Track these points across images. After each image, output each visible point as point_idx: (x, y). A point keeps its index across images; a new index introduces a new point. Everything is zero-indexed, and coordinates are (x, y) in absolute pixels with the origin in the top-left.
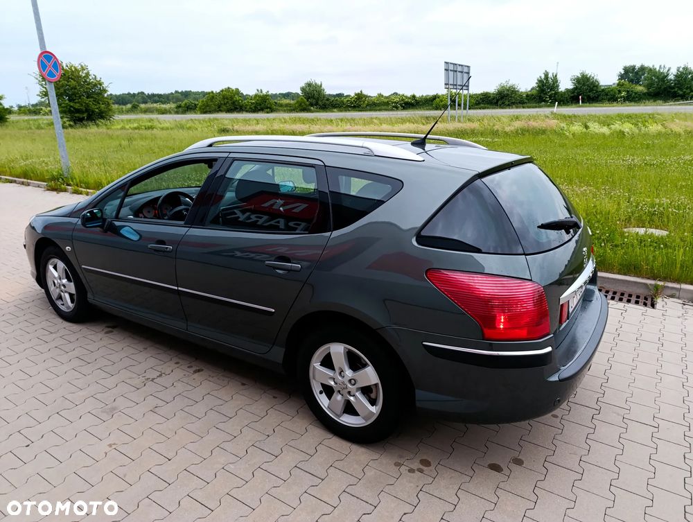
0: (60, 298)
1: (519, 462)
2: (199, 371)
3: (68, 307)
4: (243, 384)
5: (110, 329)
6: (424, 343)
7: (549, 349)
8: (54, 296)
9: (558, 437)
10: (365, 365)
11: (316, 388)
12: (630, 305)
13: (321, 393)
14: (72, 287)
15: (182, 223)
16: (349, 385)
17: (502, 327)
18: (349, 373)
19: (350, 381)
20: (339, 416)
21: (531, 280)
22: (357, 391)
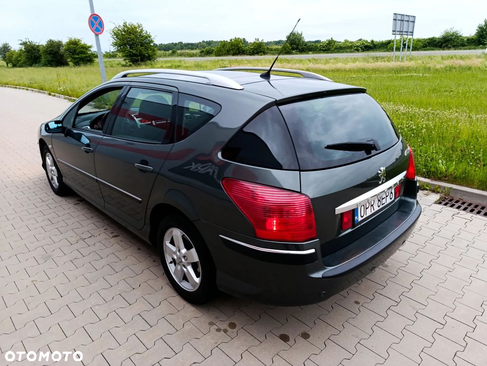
0: (52, 179)
1: (306, 336)
2: (116, 236)
3: (56, 185)
4: (139, 249)
5: (77, 202)
6: (220, 236)
7: (313, 251)
8: (50, 178)
9: (351, 321)
10: (192, 248)
11: (168, 259)
12: (478, 216)
13: (171, 263)
14: (56, 173)
15: (101, 132)
16: (183, 260)
17: (275, 229)
18: (184, 251)
19: (184, 257)
20: (180, 282)
21: (300, 192)
22: (188, 265)
